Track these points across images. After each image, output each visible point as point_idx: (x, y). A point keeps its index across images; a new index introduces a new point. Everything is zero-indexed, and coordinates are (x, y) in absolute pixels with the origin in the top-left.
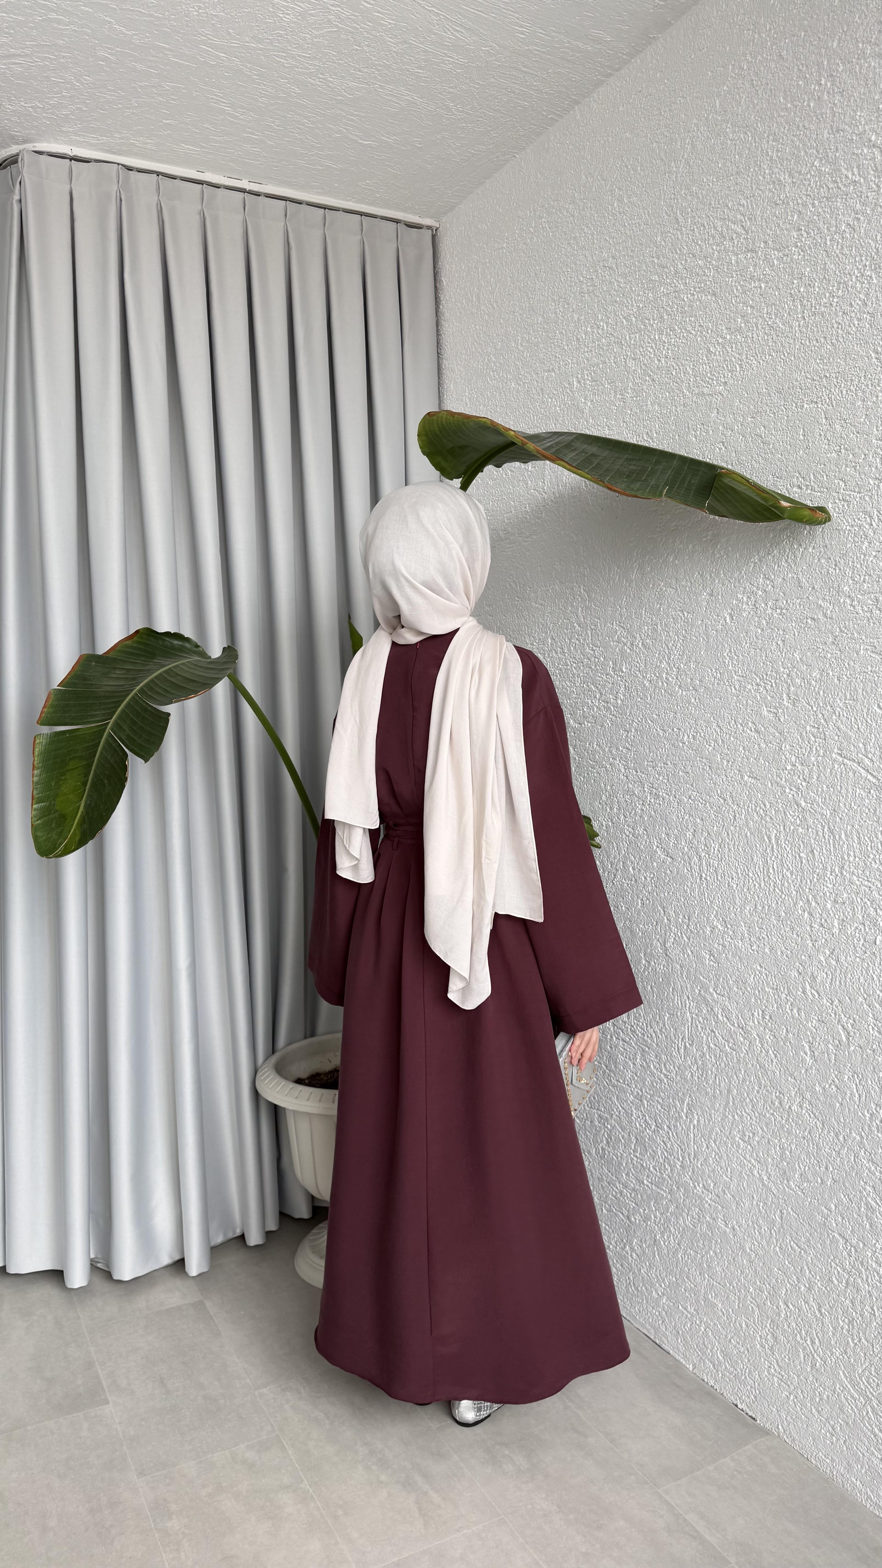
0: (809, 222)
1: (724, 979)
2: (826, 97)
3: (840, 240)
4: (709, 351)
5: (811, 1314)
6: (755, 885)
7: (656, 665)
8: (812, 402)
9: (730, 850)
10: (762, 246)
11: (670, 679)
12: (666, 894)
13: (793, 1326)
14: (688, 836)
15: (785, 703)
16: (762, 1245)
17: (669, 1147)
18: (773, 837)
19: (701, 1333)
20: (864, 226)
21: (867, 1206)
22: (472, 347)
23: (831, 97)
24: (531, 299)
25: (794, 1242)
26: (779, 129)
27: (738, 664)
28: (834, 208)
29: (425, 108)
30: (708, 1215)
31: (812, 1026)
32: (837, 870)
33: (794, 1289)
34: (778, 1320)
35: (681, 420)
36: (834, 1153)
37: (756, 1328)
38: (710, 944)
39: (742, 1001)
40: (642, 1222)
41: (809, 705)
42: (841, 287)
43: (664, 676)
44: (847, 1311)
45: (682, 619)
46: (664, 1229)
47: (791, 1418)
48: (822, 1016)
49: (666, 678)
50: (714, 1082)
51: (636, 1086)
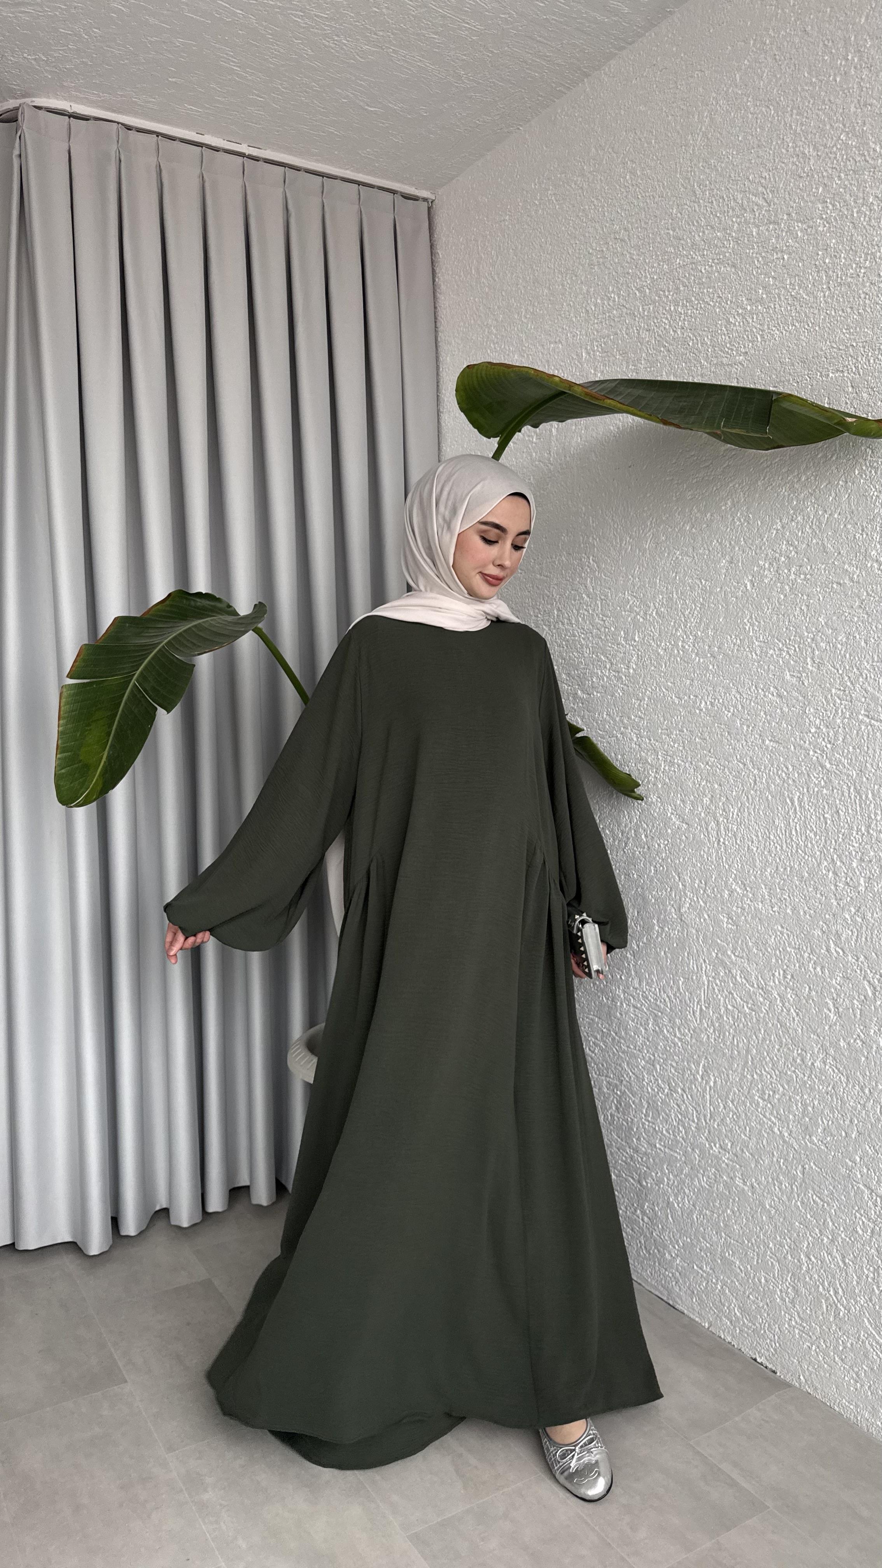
0: (835, 194)
1: (742, 941)
2: (853, 73)
3: (868, 213)
4: (728, 322)
5: (835, 1265)
6: (776, 847)
7: (672, 634)
8: (838, 371)
9: (749, 814)
10: (785, 218)
11: (687, 647)
12: (681, 860)
13: (815, 1278)
14: (705, 802)
15: (809, 666)
16: (783, 1201)
17: (683, 1109)
18: (796, 799)
19: (717, 1291)
23: (859, 72)
24: (536, 271)
25: (816, 1196)
26: (804, 103)
27: (759, 630)
28: (861, 181)
29: (436, 75)
30: (726, 1174)
31: (836, 983)
32: (863, 829)
33: (816, 1242)
34: (800, 1273)
36: (859, 1106)
37: (776, 1282)
38: (728, 907)
39: (762, 961)
40: (654, 1186)
41: (834, 668)
42: (869, 258)
43: (680, 644)
45: (699, 587)
46: (678, 1191)
47: (813, 1367)
48: (847, 973)
49: (682, 646)
50: (732, 1043)
51: (648, 1051)
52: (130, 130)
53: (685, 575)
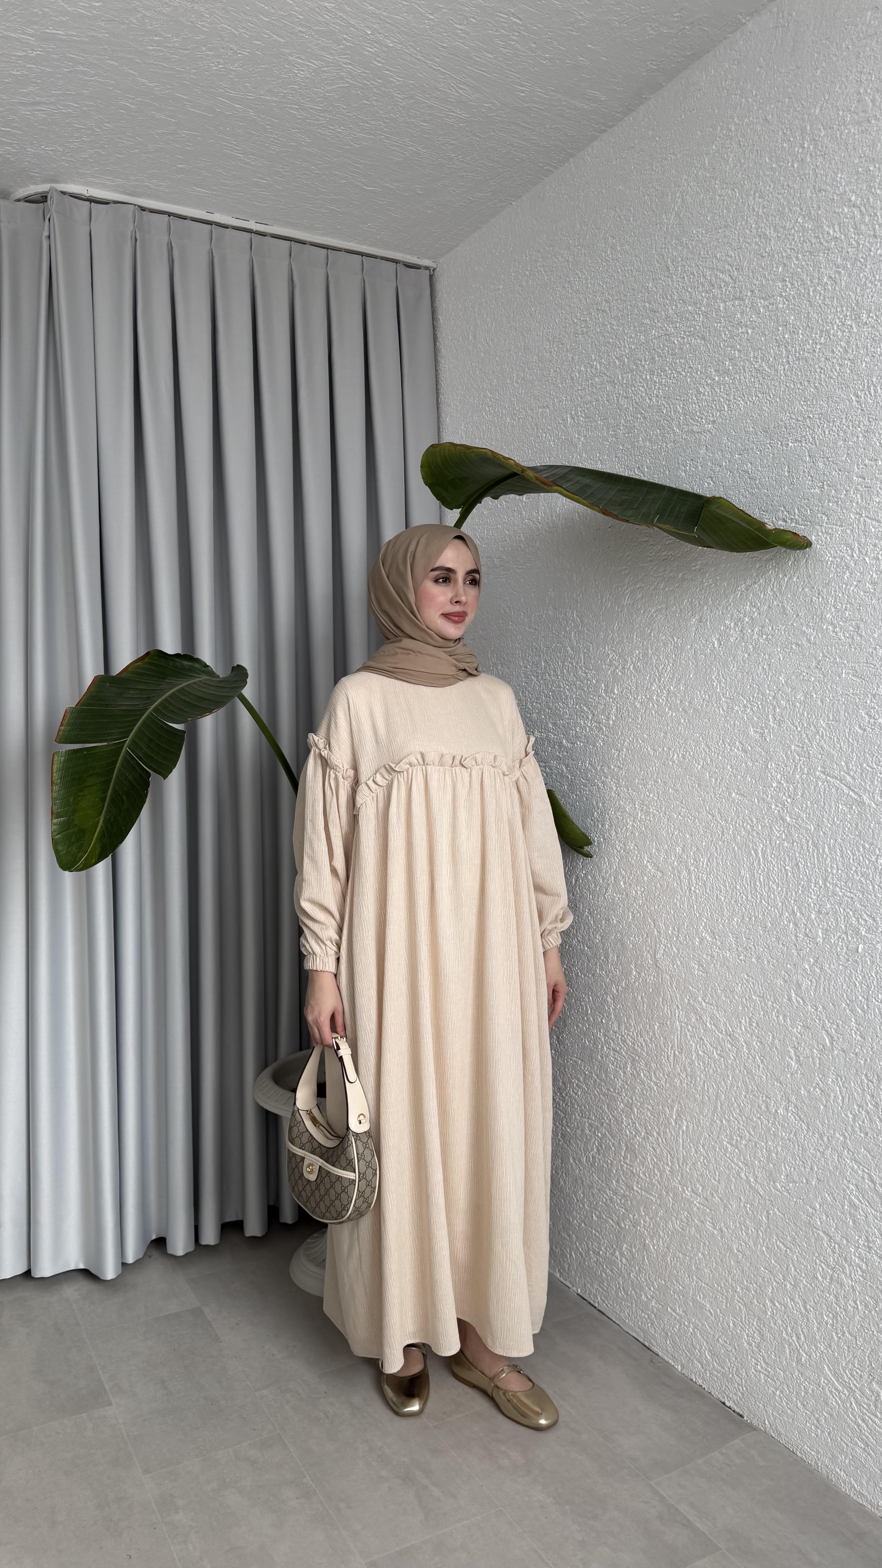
0: (793, 274)
1: (712, 988)
2: (809, 159)
3: (822, 292)
4: (699, 392)
5: (797, 1311)
6: (743, 897)
7: (647, 687)
8: (796, 441)
9: (718, 864)
10: (749, 295)
11: (661, 701)
12: (656, 907)
13: (779, 1323)
14: (678, 851)
15: (771, 723)
16: (749, 1245)
17: (658, 1153)
18: (760, 851)
19: (689, 1334)
20: (845, 279)
21: (850, 1203)
22: (468, 383)
23: (814, 159)
24: (526, 339)
25: (779, 1240)
26: (765, 187)
27: (726, 687)
28: (817, 262)
29: (427, 158)
30: (697, 1218)
31: (797, 1031)
32: (820, 882)
33: (780, 1287)
34: (765, 1318)
35: (671, 456)
36: (818, 1153)
37: (743, 1326)
38: (699, 954)
39: (730, 1009)
40: (632, 1228)
41: (793, 725)
42: (824, 335)
43: (654, 698)
44: (832, 1306)
45: (672, 644)
46: (654, 1233)
47: (778, 1413)
48: (807, 1022)
49: (657, 700)
50: (703, 1088)
51: (626, 1094)
52: (144, 210)
53: (659, 632)
